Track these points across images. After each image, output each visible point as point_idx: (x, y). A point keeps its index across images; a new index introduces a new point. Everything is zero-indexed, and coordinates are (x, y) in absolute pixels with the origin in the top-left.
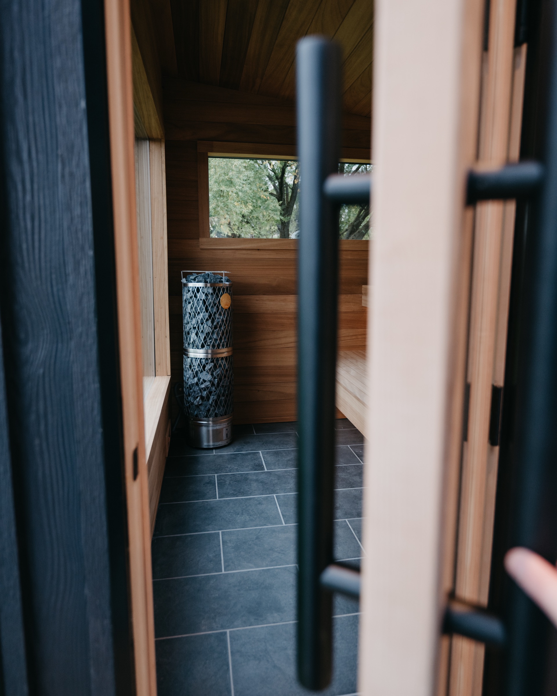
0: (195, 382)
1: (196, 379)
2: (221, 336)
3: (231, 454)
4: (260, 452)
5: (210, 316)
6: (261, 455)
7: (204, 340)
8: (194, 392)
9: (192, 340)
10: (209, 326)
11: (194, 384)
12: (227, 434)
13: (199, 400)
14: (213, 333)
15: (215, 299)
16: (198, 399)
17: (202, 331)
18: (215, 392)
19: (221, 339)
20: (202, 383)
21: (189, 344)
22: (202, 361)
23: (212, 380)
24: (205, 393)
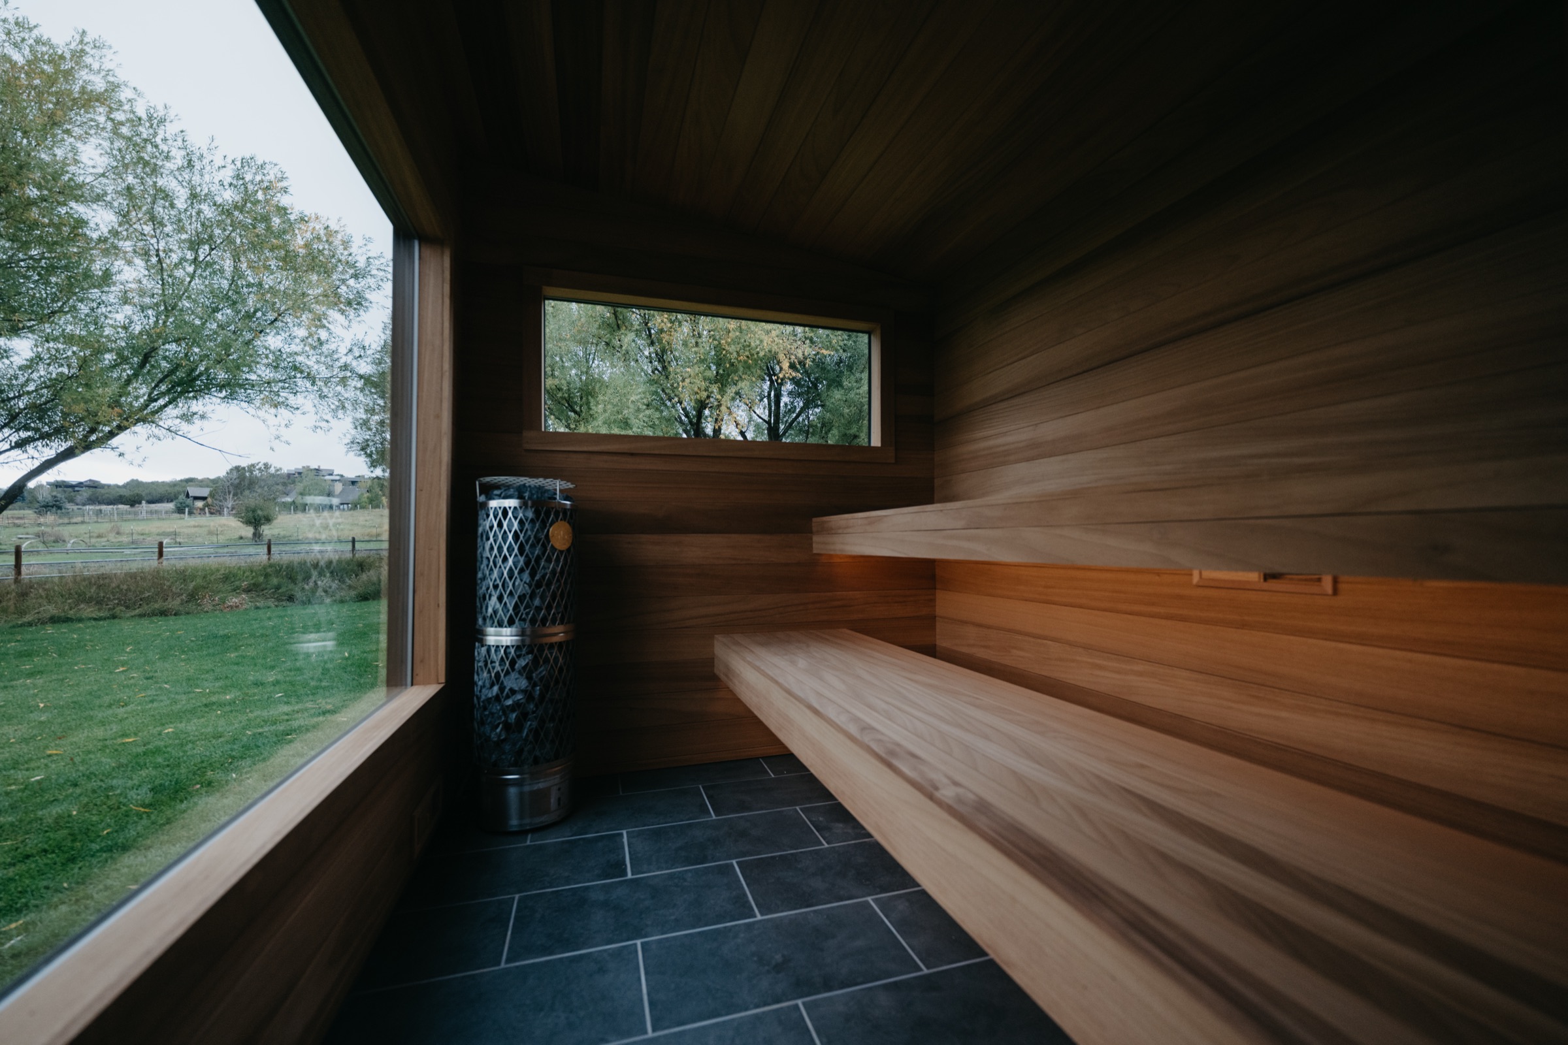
0: (494, 694)
1: (496, 689)
2: (549, 601)
3: (563, 842)
4: (624, 832)
5: (527, 563)
6: (625, 840)
7: (514, 609)
8: (492, 714)
9: (490, 610)
10: (525, 583)
11: (491, 698)
12: (559, 799)
13: (501, 730)
14: (533, 595)
15: (538, 530)
16: (498, 730)
17: (511, 594)
18: (534, 712)
19: (549, 607)
20: (508, 697)
21: (484, 619)
22: (508, 651)
23: (529, 688)
24: (514, 715)
